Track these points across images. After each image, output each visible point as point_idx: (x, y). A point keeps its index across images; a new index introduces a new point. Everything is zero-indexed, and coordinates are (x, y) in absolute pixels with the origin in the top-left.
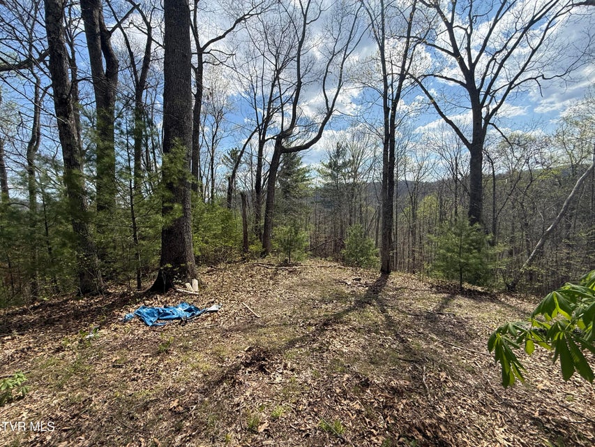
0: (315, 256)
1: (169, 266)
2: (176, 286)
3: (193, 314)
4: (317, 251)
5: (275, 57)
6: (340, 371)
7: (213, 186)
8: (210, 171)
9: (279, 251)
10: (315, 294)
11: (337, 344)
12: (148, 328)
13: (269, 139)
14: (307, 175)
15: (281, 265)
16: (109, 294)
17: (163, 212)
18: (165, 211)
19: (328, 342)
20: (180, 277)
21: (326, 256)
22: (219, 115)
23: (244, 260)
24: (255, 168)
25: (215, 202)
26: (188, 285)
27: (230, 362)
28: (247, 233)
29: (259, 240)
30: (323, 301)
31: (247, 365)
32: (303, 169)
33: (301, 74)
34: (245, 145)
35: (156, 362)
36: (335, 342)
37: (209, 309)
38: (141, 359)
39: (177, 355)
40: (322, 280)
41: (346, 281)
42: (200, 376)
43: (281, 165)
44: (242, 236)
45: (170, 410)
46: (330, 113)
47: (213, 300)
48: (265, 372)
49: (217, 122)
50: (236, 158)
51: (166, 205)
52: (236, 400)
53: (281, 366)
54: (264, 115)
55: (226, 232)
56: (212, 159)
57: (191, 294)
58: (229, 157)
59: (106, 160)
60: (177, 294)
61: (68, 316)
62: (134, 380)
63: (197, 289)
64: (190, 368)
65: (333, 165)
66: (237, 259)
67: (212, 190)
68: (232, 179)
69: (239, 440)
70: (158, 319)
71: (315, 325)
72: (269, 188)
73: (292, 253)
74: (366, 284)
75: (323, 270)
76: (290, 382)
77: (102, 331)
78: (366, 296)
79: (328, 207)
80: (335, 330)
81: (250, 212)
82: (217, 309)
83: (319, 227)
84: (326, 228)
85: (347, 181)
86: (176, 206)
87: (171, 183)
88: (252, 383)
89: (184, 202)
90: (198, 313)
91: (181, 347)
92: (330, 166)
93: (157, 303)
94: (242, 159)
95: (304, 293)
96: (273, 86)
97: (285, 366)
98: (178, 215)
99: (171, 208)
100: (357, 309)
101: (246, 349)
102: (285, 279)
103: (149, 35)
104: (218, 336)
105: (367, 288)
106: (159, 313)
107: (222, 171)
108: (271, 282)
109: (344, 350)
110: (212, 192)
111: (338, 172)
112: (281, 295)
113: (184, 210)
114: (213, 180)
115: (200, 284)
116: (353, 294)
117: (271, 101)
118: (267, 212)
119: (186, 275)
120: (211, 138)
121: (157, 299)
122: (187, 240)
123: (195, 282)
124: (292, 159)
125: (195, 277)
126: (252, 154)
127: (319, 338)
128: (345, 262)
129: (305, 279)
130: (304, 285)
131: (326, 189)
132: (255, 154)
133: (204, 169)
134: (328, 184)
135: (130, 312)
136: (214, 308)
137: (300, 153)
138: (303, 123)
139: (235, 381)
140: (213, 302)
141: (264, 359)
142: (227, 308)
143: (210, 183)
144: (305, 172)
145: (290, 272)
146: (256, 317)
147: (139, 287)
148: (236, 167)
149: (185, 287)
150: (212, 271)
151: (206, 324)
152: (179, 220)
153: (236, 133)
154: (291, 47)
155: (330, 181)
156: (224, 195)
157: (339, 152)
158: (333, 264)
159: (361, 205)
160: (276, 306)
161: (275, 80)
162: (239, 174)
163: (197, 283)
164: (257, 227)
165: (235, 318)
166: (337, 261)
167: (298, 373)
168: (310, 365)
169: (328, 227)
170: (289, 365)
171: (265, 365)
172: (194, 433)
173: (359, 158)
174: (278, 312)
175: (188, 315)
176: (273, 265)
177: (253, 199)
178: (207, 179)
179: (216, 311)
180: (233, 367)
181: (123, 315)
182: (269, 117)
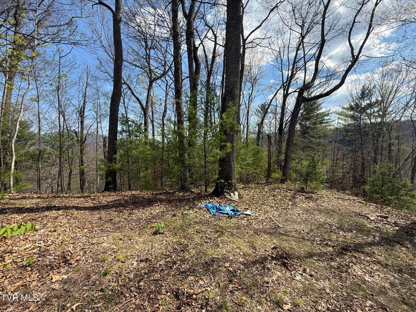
0: (331, 188)
1: (223, 181)
2: (226, 194)
3: (236, 214)
4: (334, 184)
5: (301, 26)
6: (362, 295)
7: (247, 131)
8: (246, 120)
9: (296, 180)
10: (333, 221)
11: (357, 270)
12: (211, 216)
13: (291, 93)
14: (326, 118)
15: (299, 191)
16: (192, 192)
17: (220, 148)
18: (222, 148)
19: (347, 266)
20: (228, 189)
21: (344, 189)
22: (254, 81)
23: (267, 183)
24: (279, 116)
25: (249, 141)
26: (232, 194)
27: (261, 252)
28: (270, 164)
29: (279, 170)
30: (340, 228)
31: (273, 258)
32: (323, 113)
33: (325, 33)
34: (272, 100)
35: (216, 236)
36: (355, 267)
37: (245, 213)
38: (209, 232)
39: (227, 236)
40: (339, 210)
41: (369, 216)
42: (241, 253)
43: (301, 111)
44: (266, 166)
45: (225, 267)
46: (355, 60)
47: (247, 207)
48: (287, 268)
49: (253, 87)
50: (265, 110)
51: (222, 144)
52: (266, 279)
53: (301, 269)
54: (288, 75)
55: (256, 163)
56: (248, 112)
57: (234, 201)
58: (260, 109)
59: (194, 120)
60: (226, 199)
61: (176, 200)
62: (206, 242)
63: (237, 198)
64: (235, 247)
65: (355, 108)
66: (263, 182)
67: (247, 133)
68: (260, 125)
69: (269, 307)
70: (216, 212)
71: (333, 247)
72: (290, 130)
73: (309, 183)
74: (395, 223)
75: (340, 201)
76: (308, 284)
77: (190, 211)
78: (395, 236)
79: (348, 145)
80: (355, 257)
81: (274, 149)
82: (250, 214)
83: (336, 163)
84: (343, 165)
85: (373, 121)
86: (228, 144)
87: (226, 130)
88: (277, 273)
89: (232, 142)
90: (238, 213)
91: (230, 232)
92: (351, 108)
93: (215, 202)
94: (269, 111)
95: (322, 218)
96: (298, 49)
97: (305, 271)
98: (229, 150)
99: (225, 146)
100: (382, 245)
101: (272, 247)
102: (303, 203)
103: (215, 42)
104: (252, 232)
105: (397, 228)
106: (217, 208)
107: (254, 120)
108: (290, 203)
109: (367, 279)
110: (247, 135)
111: (361, 113)
112: (299, 214)
113: (232, 147)
114: (248, 127)
115: (239, 195)
116: (378, 230)
117: (295, 62)
118: (287, 149)
119: (231, 188)
120: (248, 97)
121: (215, 199)
122: (233, 166)
123: (236, 193)
124: (311, 106)
125: (236, 190)
126: (277, 106)
127: (337, 259)
128: (368, 198)
129: (321, 206)
130: (320, 211)
131: (346, 130)
132: (279, 105)
133: (243, 120)
134: (349, 125)
135: (202, 204)
136: (248, 212)
137: (320, 100)
138: (325, 75)
139: (264, 266)
140: (247, 209)
141: (286, 259)
142: (257, 215)
143: (246, 129)
144: (324, 116)
145: (307, 198)
146: (278, 226)
147: (206, 190)
148: (264, 116)
149: (230, 195)
150: (246, 188)
151: (243, 222)
152: (229, 153)
153: (265, 92)
154: (316, 14)
155: (350, 121)
156: (254, 136)
157: (365, 93)
158: (351, 197)
159: (390, 144)
160: (294, 222)
161: (300, 45)
162: (266, 121)
163: (237, 195)
164: (278, 159)
165: (263, 223)
166: (357, 195)
167: (316, 280)
168: (329, 279)
169: (347, 163)
170: (308, 270)
171: (287, 263)
172: (239, 287)
173: (391, 96)
174: (297, 227)
175: (233, 213)
176: (291, 190)
177: (276, 139)
178: (244, 126)
179: (250, 215)
180: (263, 256)
181: (200, 205)
182: (293, 75)
